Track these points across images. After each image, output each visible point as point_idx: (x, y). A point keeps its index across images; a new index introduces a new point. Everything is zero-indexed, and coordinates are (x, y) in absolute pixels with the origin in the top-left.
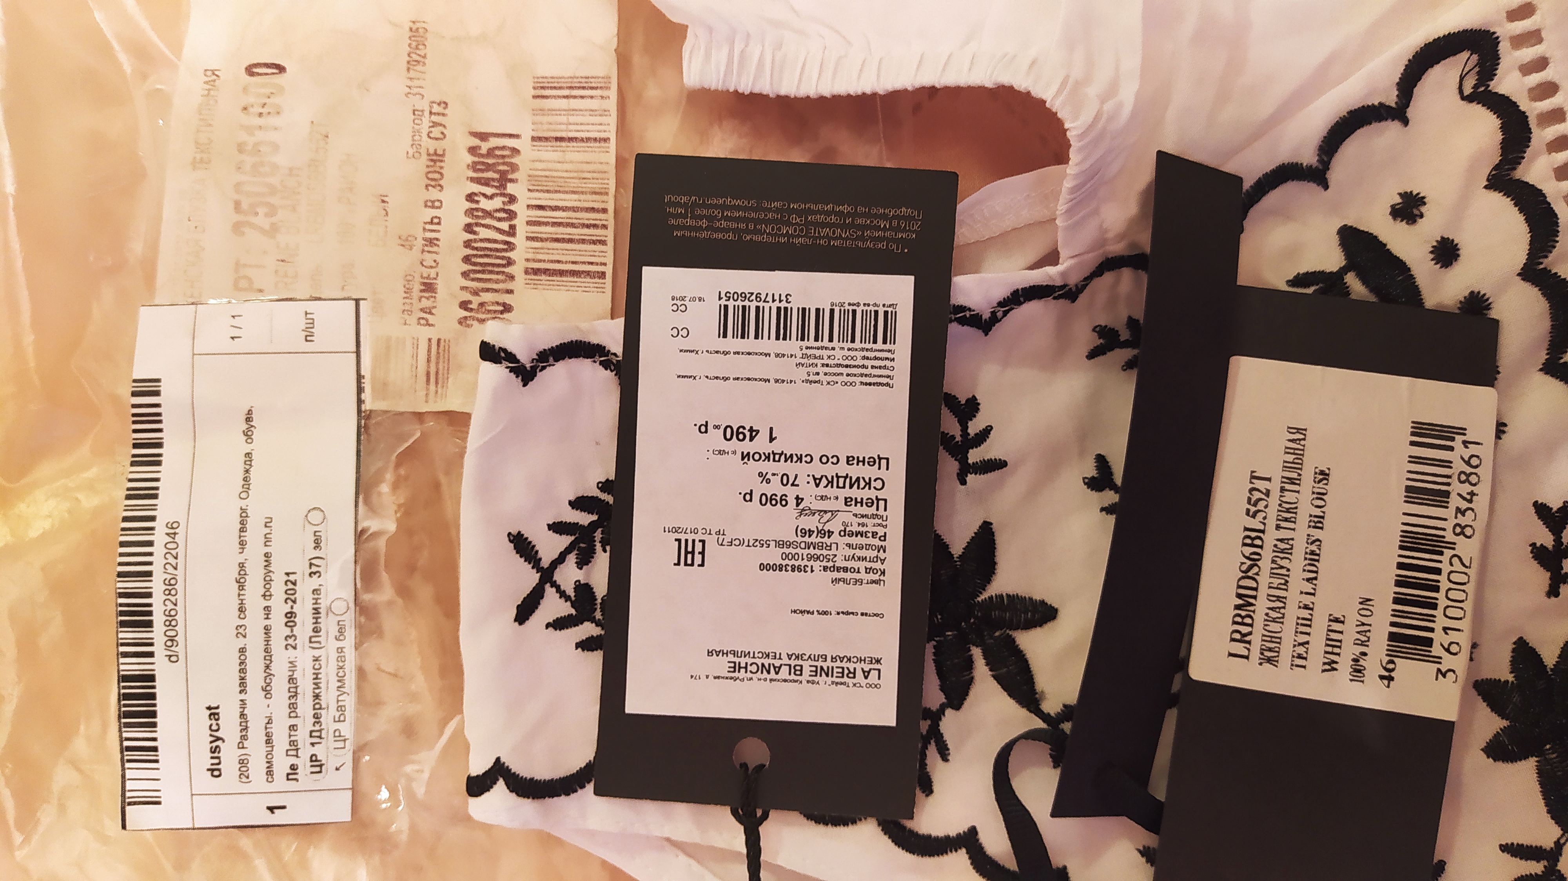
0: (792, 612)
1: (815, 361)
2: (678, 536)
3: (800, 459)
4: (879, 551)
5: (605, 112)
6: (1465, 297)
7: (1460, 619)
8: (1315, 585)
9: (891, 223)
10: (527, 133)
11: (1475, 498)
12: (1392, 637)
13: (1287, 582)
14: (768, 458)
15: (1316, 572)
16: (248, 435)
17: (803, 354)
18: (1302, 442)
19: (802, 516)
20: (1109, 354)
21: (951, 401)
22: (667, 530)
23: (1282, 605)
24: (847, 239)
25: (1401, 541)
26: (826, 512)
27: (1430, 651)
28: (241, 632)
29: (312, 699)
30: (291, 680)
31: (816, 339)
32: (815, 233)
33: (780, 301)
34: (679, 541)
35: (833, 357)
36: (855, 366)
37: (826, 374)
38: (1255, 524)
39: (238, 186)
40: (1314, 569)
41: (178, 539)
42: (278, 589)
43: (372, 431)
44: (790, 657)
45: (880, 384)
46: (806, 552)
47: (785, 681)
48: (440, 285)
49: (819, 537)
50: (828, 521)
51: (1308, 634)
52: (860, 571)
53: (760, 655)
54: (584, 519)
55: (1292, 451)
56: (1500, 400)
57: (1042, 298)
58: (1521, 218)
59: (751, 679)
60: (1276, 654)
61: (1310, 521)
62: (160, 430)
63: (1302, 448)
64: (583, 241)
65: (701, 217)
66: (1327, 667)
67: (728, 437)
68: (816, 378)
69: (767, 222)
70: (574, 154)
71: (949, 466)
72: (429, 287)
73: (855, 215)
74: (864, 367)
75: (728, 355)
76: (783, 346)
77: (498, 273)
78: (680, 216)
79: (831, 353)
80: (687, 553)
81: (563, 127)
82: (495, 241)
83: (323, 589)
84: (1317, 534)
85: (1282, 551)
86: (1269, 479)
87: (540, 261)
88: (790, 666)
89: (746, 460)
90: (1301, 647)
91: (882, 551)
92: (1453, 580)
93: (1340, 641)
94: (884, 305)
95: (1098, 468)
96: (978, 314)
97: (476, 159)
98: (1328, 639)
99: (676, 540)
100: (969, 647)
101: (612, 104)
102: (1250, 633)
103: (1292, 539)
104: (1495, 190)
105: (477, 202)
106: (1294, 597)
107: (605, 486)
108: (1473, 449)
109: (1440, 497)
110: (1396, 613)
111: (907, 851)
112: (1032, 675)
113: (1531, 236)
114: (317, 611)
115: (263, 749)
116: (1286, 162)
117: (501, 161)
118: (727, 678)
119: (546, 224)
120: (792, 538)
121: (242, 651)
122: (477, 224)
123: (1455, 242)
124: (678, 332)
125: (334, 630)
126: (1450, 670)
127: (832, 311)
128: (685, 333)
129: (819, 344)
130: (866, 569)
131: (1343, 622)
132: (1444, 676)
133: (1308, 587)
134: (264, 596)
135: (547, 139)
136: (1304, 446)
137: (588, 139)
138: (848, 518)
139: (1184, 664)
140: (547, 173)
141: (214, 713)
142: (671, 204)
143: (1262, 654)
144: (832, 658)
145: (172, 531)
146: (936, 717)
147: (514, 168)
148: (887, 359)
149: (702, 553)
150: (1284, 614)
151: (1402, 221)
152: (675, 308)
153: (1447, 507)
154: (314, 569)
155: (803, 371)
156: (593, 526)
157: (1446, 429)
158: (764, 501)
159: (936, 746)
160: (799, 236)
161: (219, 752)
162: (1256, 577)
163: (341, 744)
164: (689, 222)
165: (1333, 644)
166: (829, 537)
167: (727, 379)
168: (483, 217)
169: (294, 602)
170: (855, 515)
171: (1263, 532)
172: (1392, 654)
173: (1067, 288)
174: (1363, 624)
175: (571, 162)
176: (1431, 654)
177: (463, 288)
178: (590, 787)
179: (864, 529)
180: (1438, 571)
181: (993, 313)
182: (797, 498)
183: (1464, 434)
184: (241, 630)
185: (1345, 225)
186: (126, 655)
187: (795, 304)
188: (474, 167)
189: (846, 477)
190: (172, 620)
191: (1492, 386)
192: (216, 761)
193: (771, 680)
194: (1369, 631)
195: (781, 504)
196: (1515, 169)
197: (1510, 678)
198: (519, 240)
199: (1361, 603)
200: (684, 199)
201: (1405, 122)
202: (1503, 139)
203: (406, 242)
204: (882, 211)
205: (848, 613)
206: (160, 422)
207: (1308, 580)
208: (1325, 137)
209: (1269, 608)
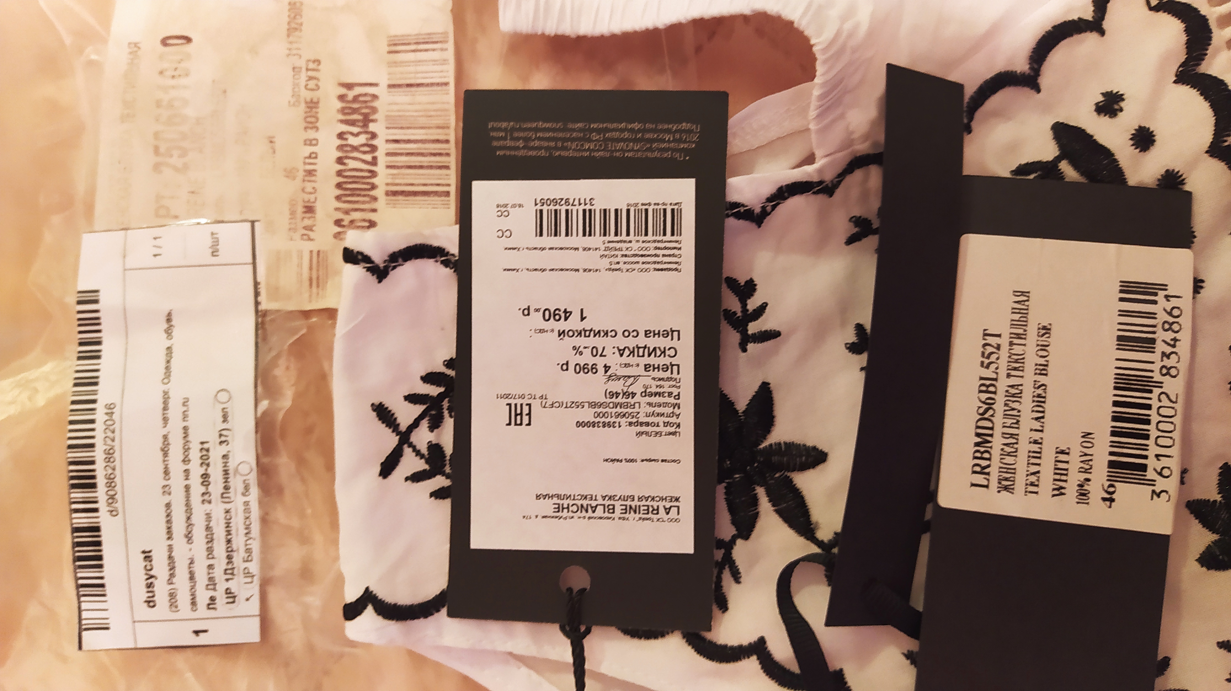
0: (604, 461)
1: (616, 253)
2: (509, 401)
3: (606, 334)
4: (674, 408)
5: (445, 61)
6: (1162, 175)
7: (1170, 447)
8: (1043, 423)
9: (674, 137)
10: (384, 82)
11: (1178, 343)
12: (1112, 464)
13: (1018, 421)
14: (580, 334)
15: (1043, 412)
16: (169, 332)
17: (606, 248)
18: (1026, 303)
19: (610, 381)
20: (865, 240)
21: (732, 283)
22: (499, 396)
23: (1014, 441)
24: (638, 151)
25: (1115, 383)
26: (629, 377)
27: (1145, 476)
28: (166, 490)
29: (226, 543)
30: (208, 528)
31: (616, 235)
32: (612, 147)
33: (586, 204)
34: (510, 405)
35: (630, 249)
36: (649, 256)
37: (625, 263)
38: (989, 373)
39: (156, 135)
40: (1040, 409)
41: (114, 417)
42: (195, 455)
43: (267, 326)
44: (604, 498)
45: (670, 269)
46: (614, 410)
47: (601, 518)
48: (319, 207)
49: (624, 399)
50: (631, 385)
51: (1039, 465)
52: (660, 425)
53: (579, 497)
54: (434, 391)
55: (1018, 311)
56: (1195, 259)
57: (803, 193)
58: (1206, 105)
59: (572, 517)
60: (1012, 483)
61: (1036, 369)
62: (99, 331)
63: (1026, 308)
64: (431, 167)
65: (518, 139)
66: (1056, 492)
67: (547, 317)
68: (617, 266)
69: (573, 140)
70: (422, 97)
71: (732, 337)
72: (309, 209)
73: (644, 131)
74: (656, 255)
75: (544, 251)
76: (588, 241)
77: (364, 196)
78: (501, 139)
79: (629, 245)
80: (516, 415)
81: (412, 75)
82: (361, 170)
83: (231, 455)
84: (1042, 379)
85: (1013, 396)
86: (999, 336)
87: (397, 185)
88: (604, 505)
89: (562, 336)
90: (1033, 476)
91: (676, 408)
92: (1163, 414)
93: (1067, 470)
94: (671, 204)
95: (857, 335)
96: (750, 209)
97: (344, 105)
98: (1056, 469)
99: (507, 404)
100: (754, 487)
101: (450, 54)
102: (989, 466)
103: (1021, 385)
104: (1183, 84)
105: (346, 139)
106: (1025, 433)
107: (449, 364)
108: (1174, 302)
109: (1148, 344)
110: (1113, 444)
111: (707, 658)
112: (808, 509)
113: (1216, 119)
114: (226, 472)
115: (187, 584)
116: (1003, 70)
117: (364, 105)
118: (553, 517)
119: (401, 154)
120: (603, 399)
121: (168, 505)
122: (347, 157)
123: (1151, 130)
124: (504, 233)
125: (241, 488)
126: (1162, 491)
127: (628, 211)
128: (508, 233)
129: (618, 238)
130: (664, 423)
131: (1068, 454)
132: (1158, 496)
133: (1037, 425)
134: (184, 461)
135: (399, 86)
136: (1028, 306)
137: (432, 84)
138: (648, 381)
139: (933, 496)
140: (400, 114)
141: (147, 556)
142: (494, 129)
143: (1000, 483)
144: (639, 499)
145: (109, 411)
146: (728, 546)
147: (374, 110)
148: (675, 248)
149: (529, 414)
150: (1017, 449)
151: (1105, 115)
152: (499, 213)
153: (1154, 352)
154: (223, 439)
155: (606, 261)
156: (441, 396)
157: (1150, 286)
158: (578, 370)
159: (730, 570)
160: (598, 150)
161: (153, 587)
162: (992, 418)
163: (249, 580)
164: (509, 143)
165: (1061, 473)
166: (633, 397)
167: (544, 270)
168: (351, 151)
169: (208, 465)
170: (654, 379)
171: (996, 380)
172: (1112, 479)
173: (824, 184)
174: (1086, 455)
175: (420, 104)
176: (1146, 478)
177: (337, 209)
178: (444, 611)
179: (661, 390)
180: (1149, 407)
181: (763, 208)
182: (605, 366)
183: (1166, 290)
184: (167, 489)
185: (1058, 122)
186: (77, 511)
187: (598, 207)
188: (342, 111)
189: (645, 347)
190: (112, 482)
191: (1189, 247)
192: (151, 594)
193: (589, 518)
194: (1091, 460)
195: (592, 371)
196: (1200, 65)
197: (1218, 498)
198: (380, 168)
199: (1083, 437)
200: (504, 125)
201: (1102, 33)
202: (1188, 40)
203: (290, 174)
204: (666, 127)
205: (650, 460)
206: (99, 324)
207: (1037, 419)
208: (1034, 49)
209: (1004, 444)
